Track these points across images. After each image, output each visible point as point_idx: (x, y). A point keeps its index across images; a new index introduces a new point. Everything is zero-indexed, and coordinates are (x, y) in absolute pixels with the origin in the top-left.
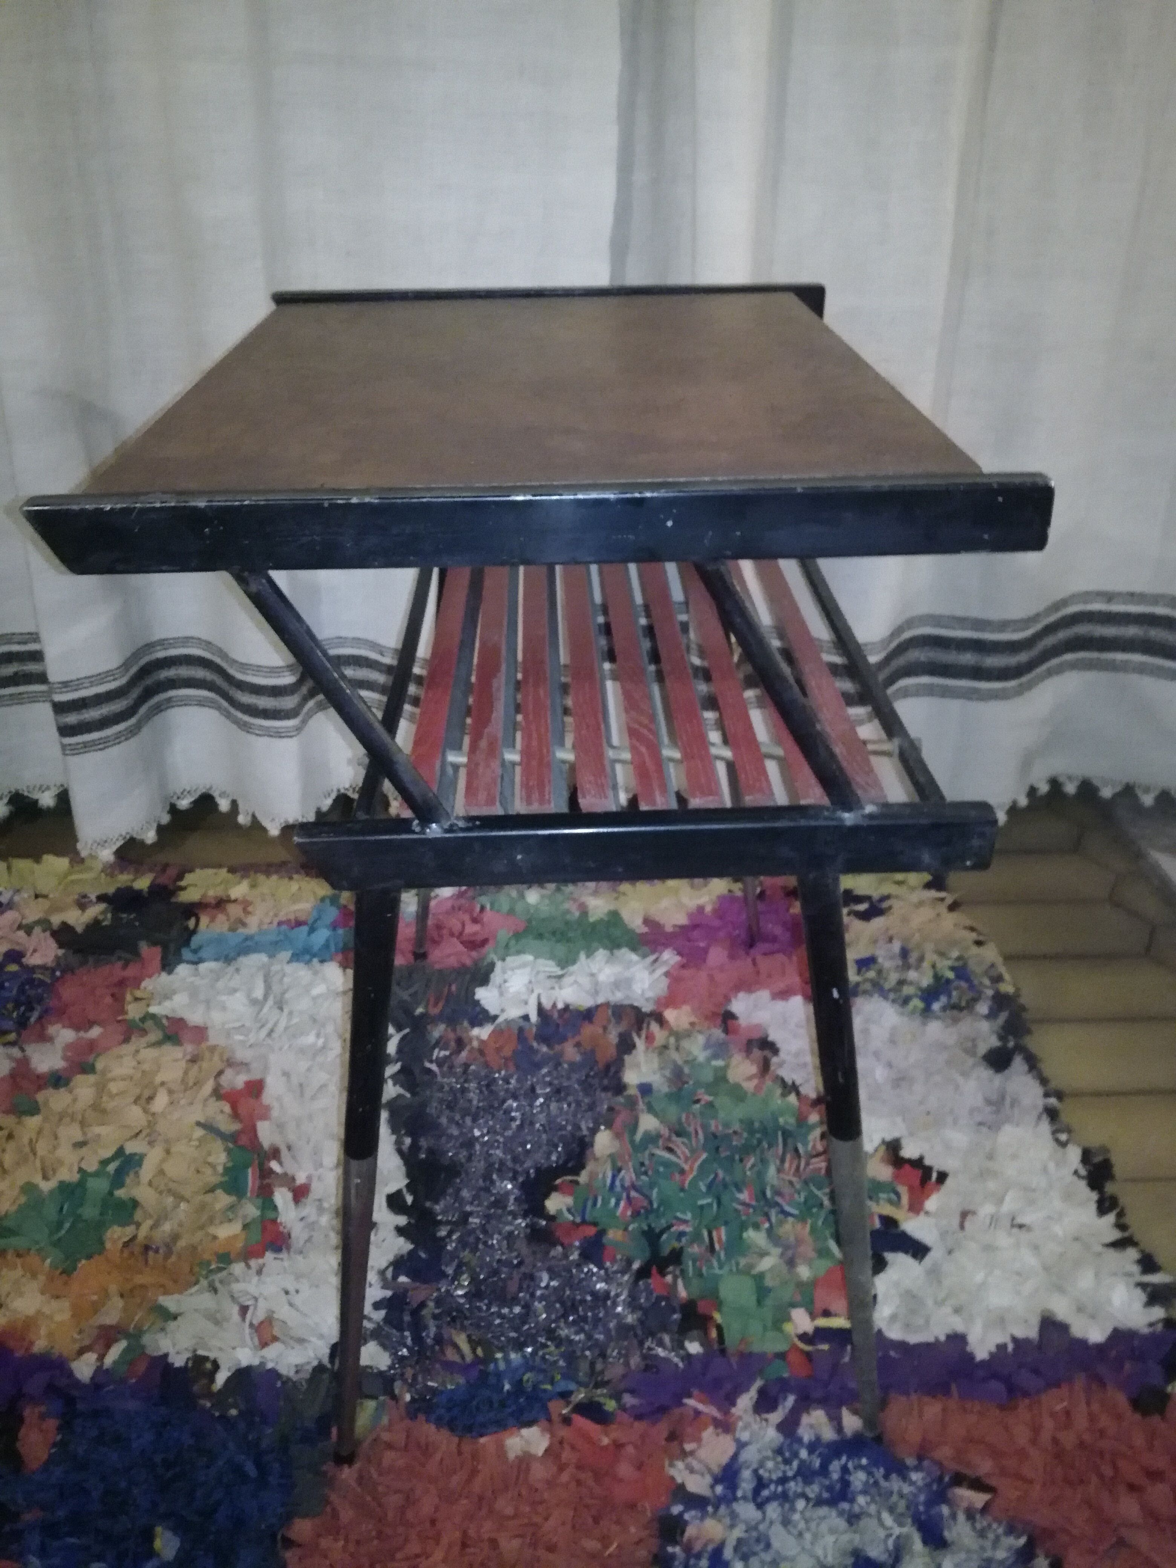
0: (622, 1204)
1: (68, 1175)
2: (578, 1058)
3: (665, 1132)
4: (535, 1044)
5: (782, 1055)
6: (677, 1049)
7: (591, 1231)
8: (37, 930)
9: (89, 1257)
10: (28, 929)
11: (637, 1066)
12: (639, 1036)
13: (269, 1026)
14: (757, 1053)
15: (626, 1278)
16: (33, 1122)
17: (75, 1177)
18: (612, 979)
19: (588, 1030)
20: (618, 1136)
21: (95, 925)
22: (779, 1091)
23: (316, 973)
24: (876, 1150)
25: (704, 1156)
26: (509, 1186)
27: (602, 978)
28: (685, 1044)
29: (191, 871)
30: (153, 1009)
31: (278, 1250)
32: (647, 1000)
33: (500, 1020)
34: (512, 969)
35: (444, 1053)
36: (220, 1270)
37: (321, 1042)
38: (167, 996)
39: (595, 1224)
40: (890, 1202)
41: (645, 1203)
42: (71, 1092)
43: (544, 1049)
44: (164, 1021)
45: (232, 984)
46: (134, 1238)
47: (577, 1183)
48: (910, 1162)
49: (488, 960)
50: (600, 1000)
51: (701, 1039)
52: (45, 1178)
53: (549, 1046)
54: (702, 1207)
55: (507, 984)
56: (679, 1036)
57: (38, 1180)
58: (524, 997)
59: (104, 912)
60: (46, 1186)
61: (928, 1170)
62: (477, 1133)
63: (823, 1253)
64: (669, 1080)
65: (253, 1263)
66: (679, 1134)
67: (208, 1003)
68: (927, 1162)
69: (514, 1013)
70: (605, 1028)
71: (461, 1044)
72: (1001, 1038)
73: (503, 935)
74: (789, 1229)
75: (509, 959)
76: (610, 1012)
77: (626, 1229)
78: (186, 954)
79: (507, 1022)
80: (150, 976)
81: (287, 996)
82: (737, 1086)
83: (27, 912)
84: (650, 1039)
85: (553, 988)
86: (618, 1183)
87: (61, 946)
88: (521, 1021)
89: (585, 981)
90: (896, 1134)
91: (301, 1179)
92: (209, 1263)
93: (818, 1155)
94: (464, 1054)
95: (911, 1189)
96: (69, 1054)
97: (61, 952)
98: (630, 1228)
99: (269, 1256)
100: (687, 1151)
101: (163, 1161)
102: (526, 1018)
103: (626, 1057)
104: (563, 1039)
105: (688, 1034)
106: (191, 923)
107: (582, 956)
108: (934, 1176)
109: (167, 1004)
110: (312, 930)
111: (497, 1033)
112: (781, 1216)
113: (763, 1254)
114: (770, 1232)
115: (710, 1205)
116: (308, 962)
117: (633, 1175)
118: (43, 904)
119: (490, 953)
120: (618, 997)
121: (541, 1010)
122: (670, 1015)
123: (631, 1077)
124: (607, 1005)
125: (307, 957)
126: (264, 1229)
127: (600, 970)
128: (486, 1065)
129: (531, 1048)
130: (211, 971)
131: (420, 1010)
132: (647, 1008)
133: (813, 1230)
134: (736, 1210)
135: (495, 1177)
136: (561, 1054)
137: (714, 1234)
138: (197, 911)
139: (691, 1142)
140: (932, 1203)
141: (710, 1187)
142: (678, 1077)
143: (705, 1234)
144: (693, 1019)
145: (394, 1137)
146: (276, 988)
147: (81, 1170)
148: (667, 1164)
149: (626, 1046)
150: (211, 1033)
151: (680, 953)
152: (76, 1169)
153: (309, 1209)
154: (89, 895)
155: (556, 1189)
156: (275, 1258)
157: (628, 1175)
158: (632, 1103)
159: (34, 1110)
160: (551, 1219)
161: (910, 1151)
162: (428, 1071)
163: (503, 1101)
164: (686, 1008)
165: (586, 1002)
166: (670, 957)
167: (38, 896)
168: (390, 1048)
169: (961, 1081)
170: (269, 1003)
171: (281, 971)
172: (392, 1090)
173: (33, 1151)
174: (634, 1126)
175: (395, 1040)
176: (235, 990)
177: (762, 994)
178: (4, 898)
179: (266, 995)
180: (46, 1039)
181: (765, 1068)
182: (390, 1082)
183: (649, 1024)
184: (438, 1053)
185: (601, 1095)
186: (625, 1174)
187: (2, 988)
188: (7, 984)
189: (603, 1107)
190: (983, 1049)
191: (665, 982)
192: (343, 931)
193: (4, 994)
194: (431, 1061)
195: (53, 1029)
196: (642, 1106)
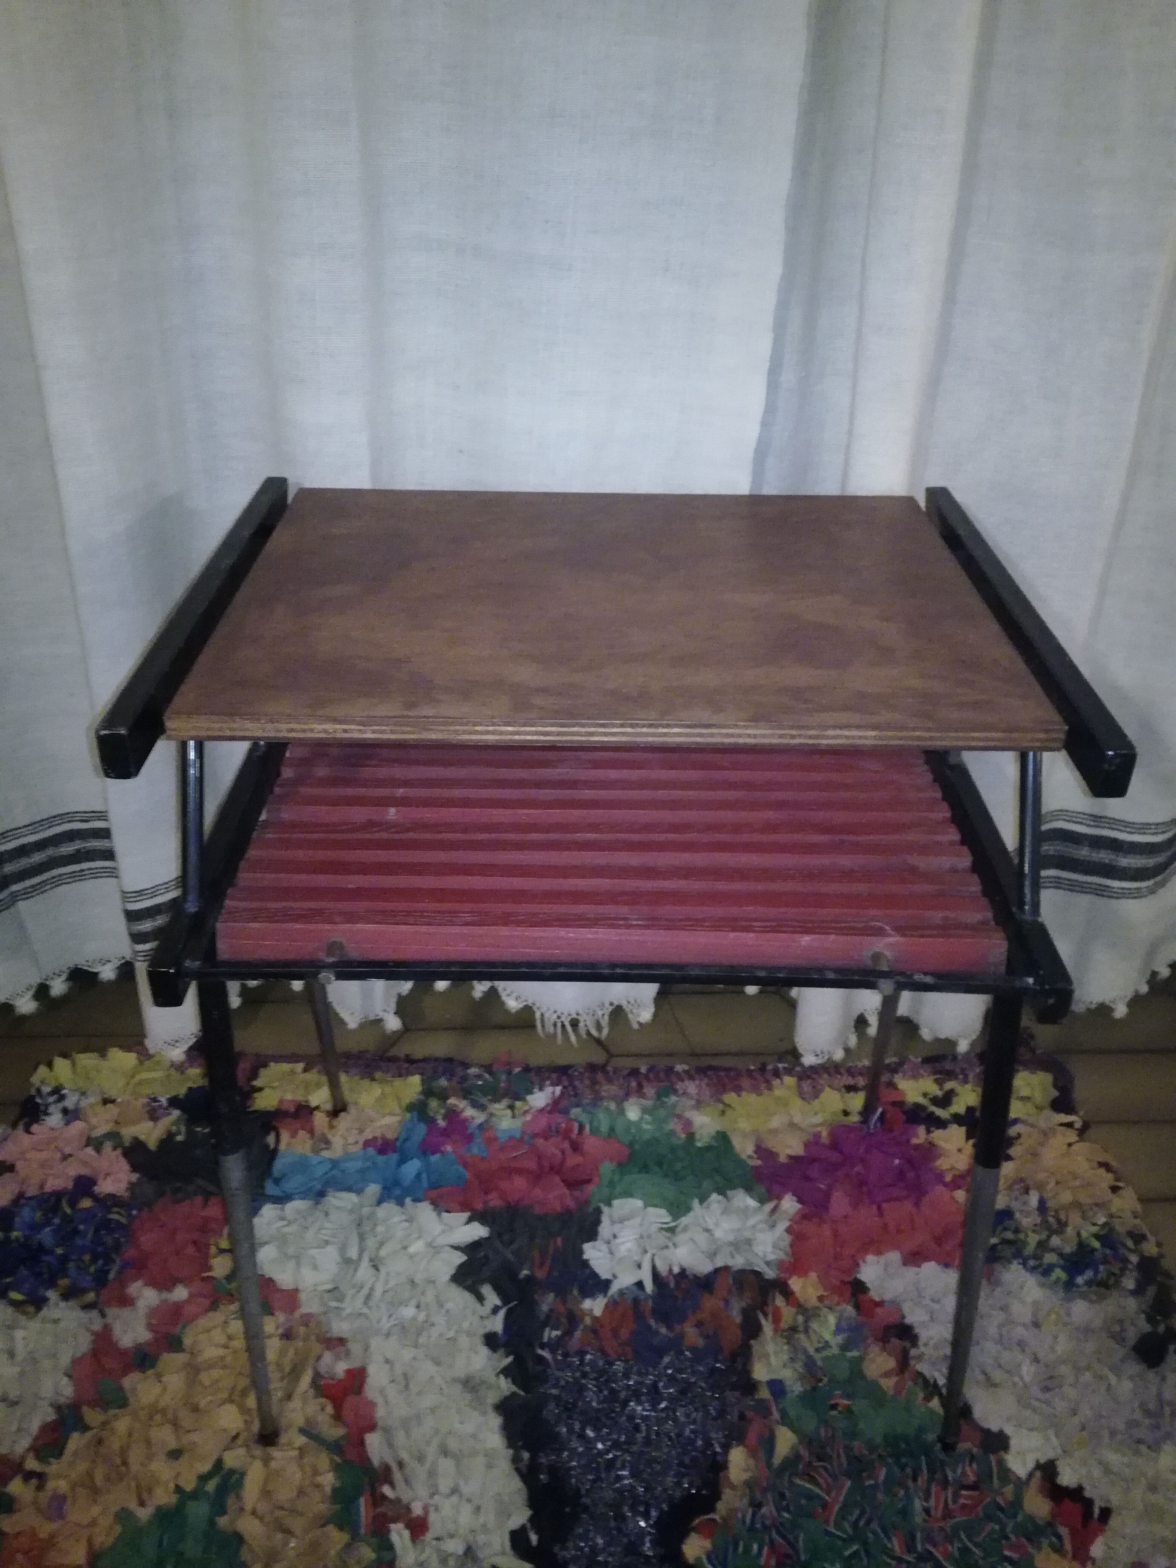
0: (765, 1551)
1: (164, 1497)
2: (700, 1342)
3: (804, 1453)
4: (652, 1322)
5: (922, 1345)
6: (806, 1330)
8: (108, 1146)
10: (96, 1144)
11: (767, 1356)
12: (766, 1315)
13: (365, 1291)
14: (895, 1341)
17: (173, 1499)
18: (731, 1237)
19: (710, 1303)
20: (752, 1453)
21: (167, 1141)
22: (921, 1393)
23: (410, 1220)
24: (1031, 1475)
25: (849, 1483)
26: (642, 1524)
27: (719, 1234)
28: (815, 1325)
29: (265, 1065)
32: (768, 1263)
33: (614, 1289)
34: (621, 1221)
35: (555, 1333)
37: (422, 1317)
40: (1053, 1548)
41: (790, 1551)
42: (160, 1376)
43: (663, 1330)
45: (322, 1234)
47: (714, 1521)
48: (1069, 1492)
49: (594, 1206)
50: (719, 1263)
51: (832, 1320)
52: (142, 1504)
53: (670, 1328)
54: (850, 1556)
55: (618, 1241)
56: (808, 1313)
57: (133, 1505)
58: (637, 1257)
59: (176, 1122)
61: (1088, 1503)
64: (801, 1378)
66: (820, 1459)
67: (297, 1258)
68: (1087, 1494)
69: (627, 1279)
70: (727, 1302)
71: (573, 1319)
72: (1150, 1319)
73: (607, 1168)
75: (616, 1203)
76: (730, 1280)
78: (270, 1189)
79: (621, 1292)
81: (384, 1251)
82: (875, 1384)
83: (94, 1121)
84: (777, 1319)
85: (667, 1247)
86: (758, 1519)
87: (135, 1168)
88: (635, 1288)
89: (702, 1239)
90: (1051, 1455)
91: (417, 1510)
93: (969, 1486)
94: (578, 1335)
95: (1074, 1534)
96: (153, 1322)
97: (135, 1177)
100: (829, 1479)
101: (266, 1479)
102: (640, 1285)
103: (752, 1342)
104: (683, 1319)
105: (816, 1312)
106: (271, 1139)
107: (696, 1203)
108: (1097, 1511)
110: (401, 1158)
111: (612, 1306)
115: (860, 1555)
116: (401, 1203)
117: (773, 1509)
118: (112, 1111)
119: (595, 1194)
120: (738, 1262)
121: (655, 1275)
122: (795, 1284)
123: (760, 1373)
124: (726, 1270)
125: (398, 1195)
127: (717, 1224)
128: (603, 1352)
129: (650, 1327)
130: (298, 1212)
131: (525, 1272)
132: (770, 1274)
134: (888, 1565)
135: (626, 1508)
136: (681, 1336)
138: (274, 1123)
139: (831, 1464)
140: (1097, 1549)
141: (857, 1526)
142: (810, 1371)
144: (821, 1292)
145: (511, 1452)
146: (371, 1243)
147: (178, 1489)
148: (810, 1497)
149: (752, 1330)
150: (303, 1297)
151: (800, 1201)
152: (172, 1486)
153: (428, 1551)
154: (160, 1099)
155: (694, 1530)
157: (767, 1510)
158: (763, 1410)
159: (121, 1402)
161: (1067, 1478)
162: (541, 1359)
163: (625, 1403)
164: (813, 1276)
165: (703, 1267)
166: (790, 1204)
167: (106, 1101)
168: (497, 1324)
169: (1113, 1380)
170: (365, 1263)
171: (371, 1216)
172: (506, 1386)
173: (125, 1463)
174: (770, 1443)
175: (502, 1313)
176: (327, 1242)
177: (894, 1257)
178: (69, 1103)
179: (362, 1251)
180: (126, 1301)
181: (904, 1362)
182: (502, 1377)
183: (774, 1299)
184: (551, 1334)
185: (731, 1396)
186: (764, 1510)
187: (76, 1232)
188: (81, 1227)
189: (732, 1416)
190: (1132, 1335)
191: (787, 1239)
192: (435, 1158)
193: (79, 1242)
194: (543, 1346)
195: (136, 1288)
196: (776, 1415)
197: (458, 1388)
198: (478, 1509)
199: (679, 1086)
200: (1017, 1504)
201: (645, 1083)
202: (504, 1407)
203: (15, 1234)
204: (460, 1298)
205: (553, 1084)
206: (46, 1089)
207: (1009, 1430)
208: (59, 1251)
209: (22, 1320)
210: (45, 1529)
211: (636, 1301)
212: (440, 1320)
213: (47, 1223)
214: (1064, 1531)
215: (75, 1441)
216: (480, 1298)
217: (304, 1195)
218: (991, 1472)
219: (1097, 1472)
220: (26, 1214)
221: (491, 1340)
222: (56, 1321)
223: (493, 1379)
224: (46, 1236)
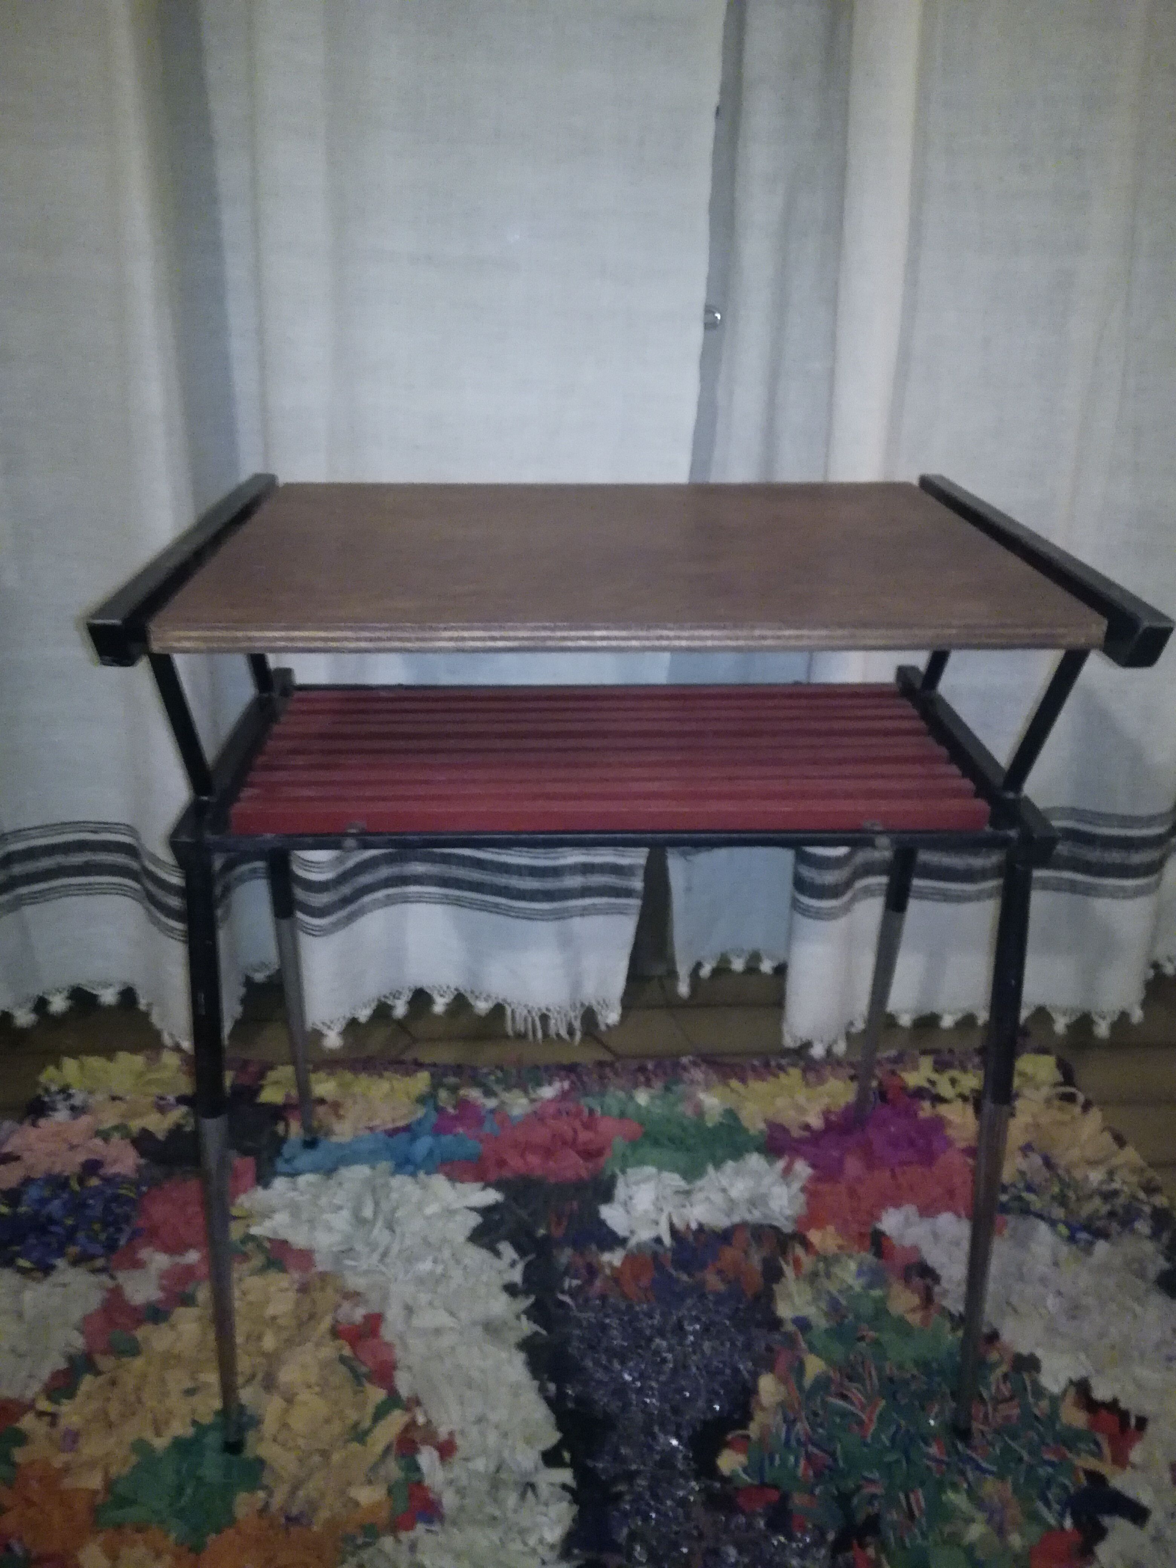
0: (802, 1462)
1: (180, 1428)
2: (721, 1287)
3: (835, 1376)
4: (673, 1272)
5: (944, 1284)
6: (828, 1275)
7: (774, 1496)
8: (116, 1137)
9: (219, 1531)
10: (105, 1136)
11: (790, 1296)
12: (786, 1262)
13: (381, 1250)
14: (917, 1281)
15: (823, 1552)
16: (138, 1363)
17: (190, 1431)
18: (747, 1195)
19: (730, 1254)
20: (783, 1380)
21: (176, 1132)
22: (948, 1325)
23: (424, 1187)
24: (1065, 1392)
25: (883, 1403)
26: (675, 1442)
27: (734, 1193)
28: (837, 1270)
29: (271, 1067)
30: (254, 1231)
31: (430, 1521)
32: (787, 1218)
33: (632, 1242)
34: (636, 1183)
35: (576, 1282)
36: (367, 1545)
37: (439, 1269)
38: (267, 1213)
39: (776, 1487)
40: (1093, 1454)
41: (829, 1461)
42: (173, 1327)
43: (685, 1277)
44: (267, 1245)
45: (337, 1201)
46: (267, 1505)
47: (748, 1437)
48: (1103, 1405)
49: (609, 1173)
50: (736, 1219)
51: (853, 1266)
52: (158, 1434)
53: (690, 1275)
54: (889, 1465)
55: (634, 1201)
56: (829, 1261)
57: (148, 1435)
58: (653, 1216)
59: (184, 1117)
60: (160, 1443)
61: (1124, 1416)
62: (627, 1377)
63: (1034, 1517)
64: (827, 1314)
65: (404, 1536)
66: (851, 1379)
67: (311, 1222)
68: (1123, 1405)
69: (645, 1235)
70: (746, 1252)
71: (592, 1271)
72: (1169, 1259)
73: (619, 1144)
74: (990, 1487)
75: (629, 1171)
76: (748, 1234)
77: (812, 1493)
78: (280, 1165)
79: (639, 1246)
80: (245, 1191)
81: (399, 1214)
82: (901, 1320)
83: (103, 1116)
84: (797, 1264)
85: (684, 1206)
86: (791, 1436)
87: (142, 1154)
88: (654, 1244)
89: (718, 1198)
90: (1083, 1373)
91: (443, 1432)
92: (354, 1538)
93: (1006, 1400)
94: (598, 1283)
95: (1112, 1441)
96: (164, 1282)
97: (142, 1161)
98: (817, 1491)
99: (420, 1527)
100: (863, 1399)
101: (286, 1411)
102: (658, 1240)
103: (775, 1287)
104: (703, 1266)
105: (836, 1259)
106: (280, 1128)
107: (710, 1169)
108: (1133, 1422)
109: (268, 1224)
110: (414, 1138)
111: (630, 1258)
112: (978, 1473)
113: (970, 1520)
114: (971, 1494)
115: (898, 1461)
116: (413, 1175)
117: (808, 1427)
118: (121, 1107)
119: (609, 1164)
120: (756, 1216)
121: (674, 1232)
122: (814, 1236)
123: (784, 1311)
124: (743, 1226)
125: (411, 1168)
126: (411, 1496)
127: (732, 1185)
128: (624, 1296)
129: (670, 1276)
130: (310, 1184)
131: (542, 1232)
132: (788, 1228)
133: (1015, 1491)
134: (928, 1468)
135: (656, 1429)
136: (702, 1284)
137: (912, 1496)
138: (282, 1114)
139: (865, 1386)
140: (1136, 1454)
141: (893, 1439)
142: (835, 1309)
143: (902, 1496)
144: (840, 1241)
145: (537, 1383)
146: (385, 1206)
147: (194, 1423)
148: (844, 1414)
149: (773, 1274)
150: (317, 1257)
151: (813, 1166)
152: (188, 1420)
153: (458, 1471)
154: (168, 1097)
155: (728, 1445)
156: (428, 1531)
157: (801, 1427)
158: (790, 1341)
159: (135, 1350)
160: (726, 1480)
161: (1101, 1392)
162: (562, 1304)
163: (650, 1340)
164: (831, 1229)
165: (721, 1221)
166: (802, 1169)
167: (114, 1098)
168: (516, 1276)
169: (1138, 1309)
170: (380, 1224)
171: (386, 1185)
172: (527, 1327)
173: (139, 1401)
174: (800, 1370)
175: (520, 1267)
176: (340, 1208)
177: (910, 1210)
178: (77, 1101)
179: (375, 1213)
180: (138, 1265)
181: (928, 1299)
182: (524, 1318)
183: (794, 1248)
184: (569, 1283)
185: (755, 1332)
186: (799, 1426)
187: (84, 1205)
188: (91, 1202)
189: (760, 1346)
190: (1153, 1271)
191: (802, 1198)
192: (447, 1139)
193: (88, 1212)
194: (563, 1292)
195: (145, 1253)
196: (803, 1345)
197: (478, 1331)
198: (505, 1435)
199: (686, 1076)
200: (1054, 1415)
201: (652, 1076)
202: (527, 1345)
203: (22, 1209)
204: (476, 1255)
205: (561, 1080)
206: (54, 1088)
207: (1039, 1353)
208: (69, 1222)
209: (31, 1284)
210: (59, 1460)
211: (655, 1256)
212: (457, 1275)
213: (55, 1196)
214: (1102, 1439)
215: (87, 1383)
216: (497, 1254)
217: (314, 1170)
218: (1025, 1389)
219: (1131, 1388)
220: (34, 1193)
221: (511, 1289)
222: (65, 1285)
223: (513, 1322)
224: (55, 1207)
